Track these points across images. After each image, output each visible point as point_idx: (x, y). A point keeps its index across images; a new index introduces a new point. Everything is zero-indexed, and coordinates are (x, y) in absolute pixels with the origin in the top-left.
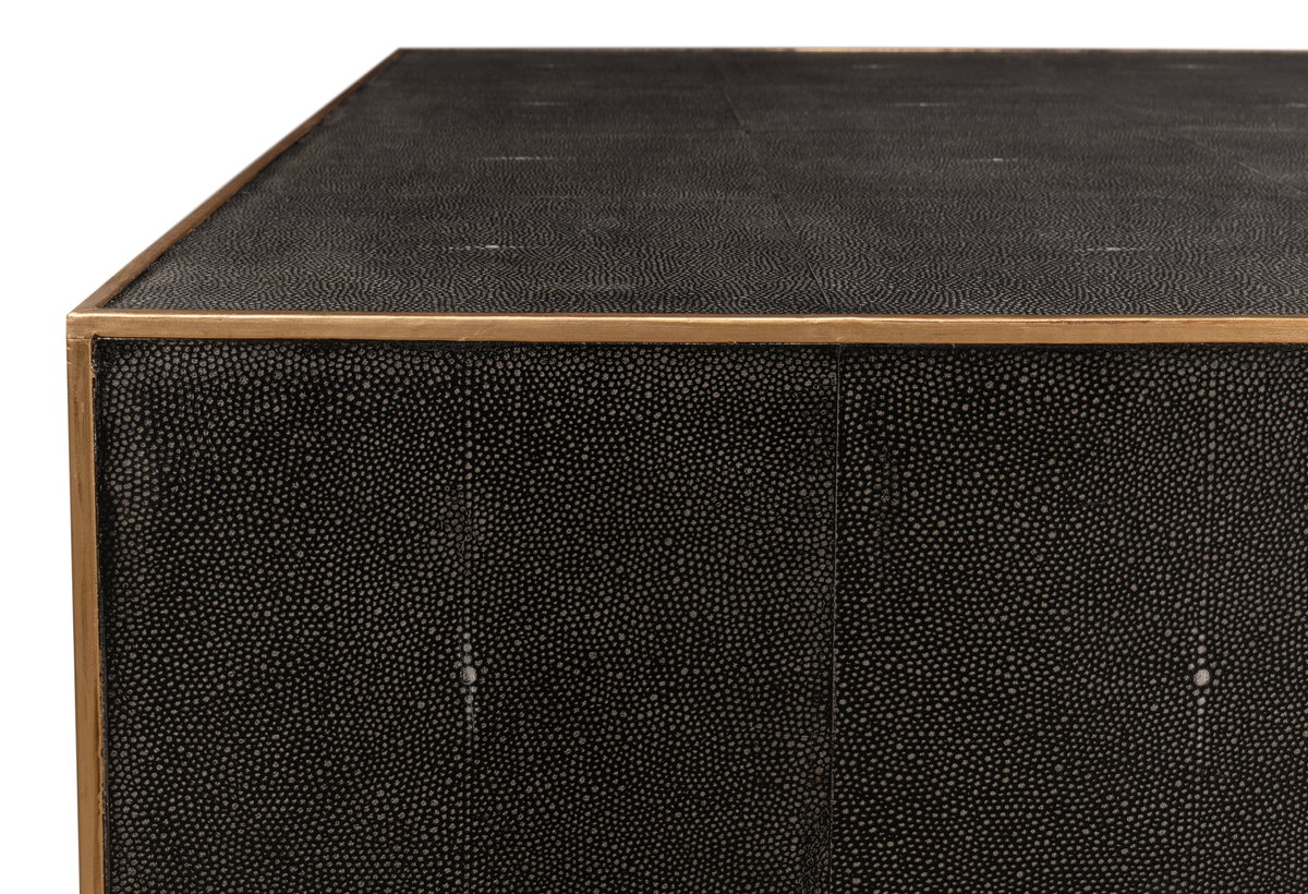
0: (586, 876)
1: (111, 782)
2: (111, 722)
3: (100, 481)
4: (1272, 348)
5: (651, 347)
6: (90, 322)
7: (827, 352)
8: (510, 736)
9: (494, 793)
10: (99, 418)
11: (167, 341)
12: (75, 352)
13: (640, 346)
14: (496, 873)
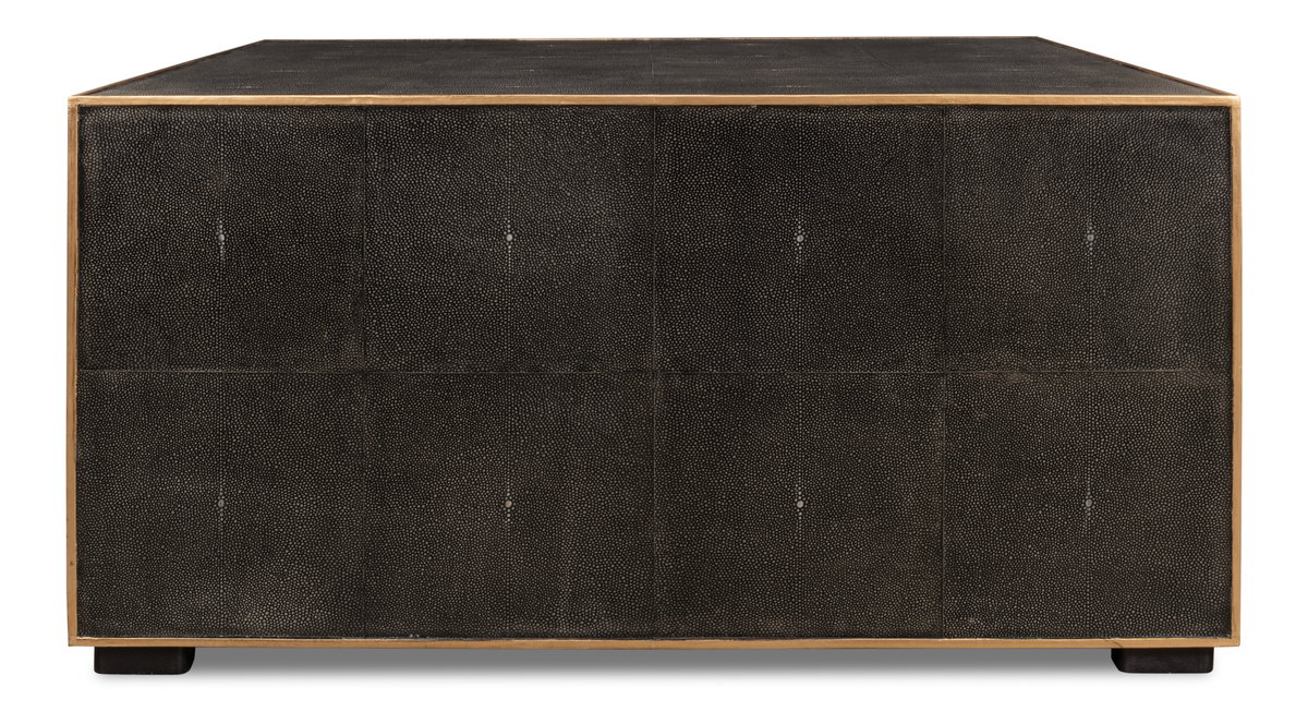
0: (268, 320)
1: (80, 283)
2: (81, 259)
3: (79, 161)
4: (532, 107)
5: (292, 107)
6: (77, 100)
7: (359, 108)
8: (237, 262)
9: (231, 285)
10: (80, 137)
11: (107, 106)
12: (71, 111)
13: (288, 106)
14: (231, 318)
